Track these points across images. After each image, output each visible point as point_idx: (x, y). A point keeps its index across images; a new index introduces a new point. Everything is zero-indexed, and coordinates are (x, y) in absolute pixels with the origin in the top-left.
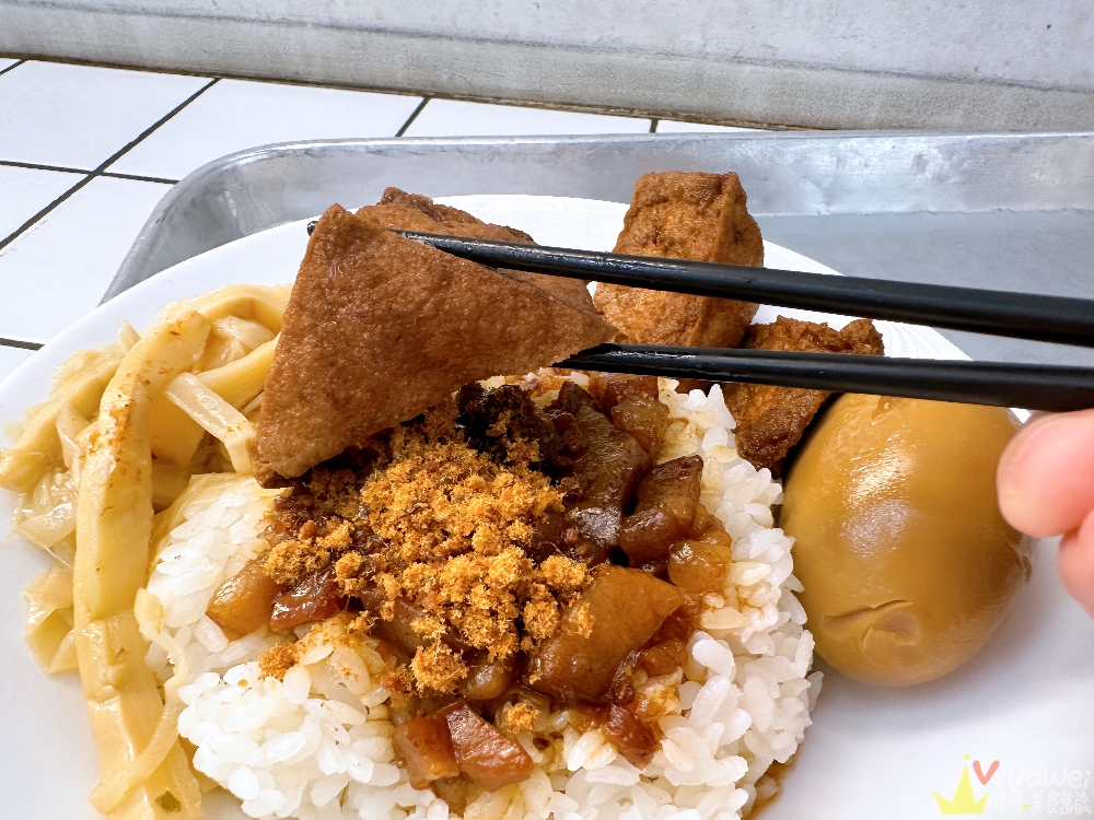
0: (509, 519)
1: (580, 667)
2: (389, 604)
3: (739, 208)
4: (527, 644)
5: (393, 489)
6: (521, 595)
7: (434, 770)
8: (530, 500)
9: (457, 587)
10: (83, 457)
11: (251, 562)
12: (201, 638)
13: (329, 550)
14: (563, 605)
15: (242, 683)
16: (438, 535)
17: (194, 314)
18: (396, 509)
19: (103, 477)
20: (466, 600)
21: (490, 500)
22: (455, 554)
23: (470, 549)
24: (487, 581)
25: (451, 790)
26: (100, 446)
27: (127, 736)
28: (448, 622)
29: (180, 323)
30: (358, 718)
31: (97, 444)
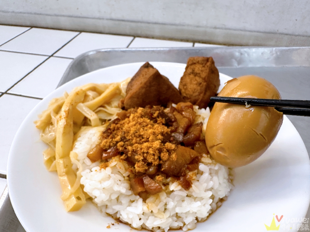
0: (157, 134)
1: (173, 168)
2: (130, 153)
3: (213, 65)
4: (161, 162)
5: (131, 128)
6: (160, 151)
7: (140, 189)
8: (163, 130)
9: (146, 149)
10: (58, 121)
11: (97, 145)
12: (85, 162)
13: (116, 141)
14: (170, 154)
15: (96, 171)
16: (141, 138)
17: (82, 90)
18: (132, 132)
19: (63, 126)
20: (148, 152)
21: (153, 130)
22: (145, 142)
23: (148, 141)
24: (153, 147)
25: (143, 195)
26: (62, 119)
27: (68, 184)
28: (143, 157)
29: (79, 92)
30: (122, 179)
31: (61, 118)
